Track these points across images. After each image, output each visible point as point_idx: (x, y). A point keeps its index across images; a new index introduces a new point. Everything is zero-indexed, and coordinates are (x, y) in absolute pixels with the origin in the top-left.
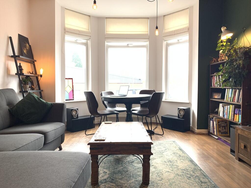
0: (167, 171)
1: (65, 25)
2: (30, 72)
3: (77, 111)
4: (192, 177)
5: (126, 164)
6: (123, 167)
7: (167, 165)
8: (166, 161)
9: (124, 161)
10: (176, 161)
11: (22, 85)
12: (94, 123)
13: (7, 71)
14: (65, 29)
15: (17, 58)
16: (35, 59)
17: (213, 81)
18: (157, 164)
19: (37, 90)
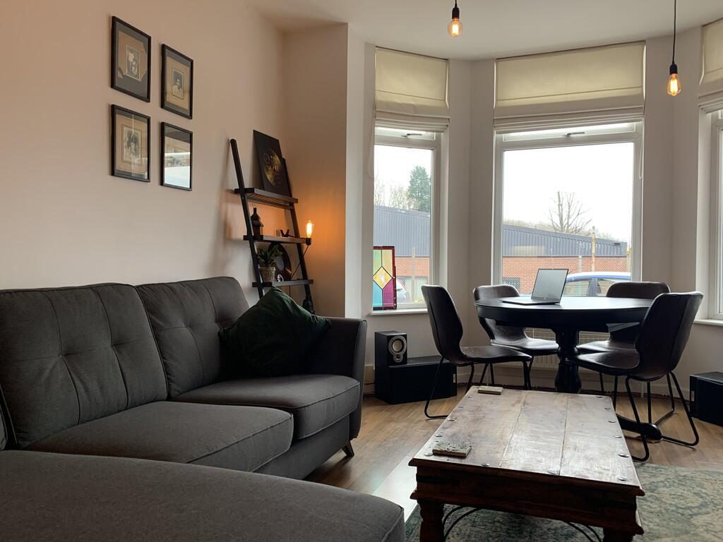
1: (374, 94)
2: (282, 231)
3: (404, 341)
11: (259, 268)
12: (454, 382)
13: (224, 230)
14: (374, 107)
15: (248, 194)
16: (294, 196)
19: (299, 279)
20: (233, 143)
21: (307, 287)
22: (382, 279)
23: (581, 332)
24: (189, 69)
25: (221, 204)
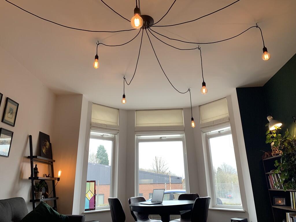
1: (91, 120)
2: (46, 174)
11: (35, 192)
13: (20, 175)
14: (91, 124)
15: (34, 159)
17: (271, 181)
19: (51, 197)
20: (30, 137)
21: (55, 201)
22: (89, 196)
23: (170, 215)
24: (16, 107)
25: (20, 163)
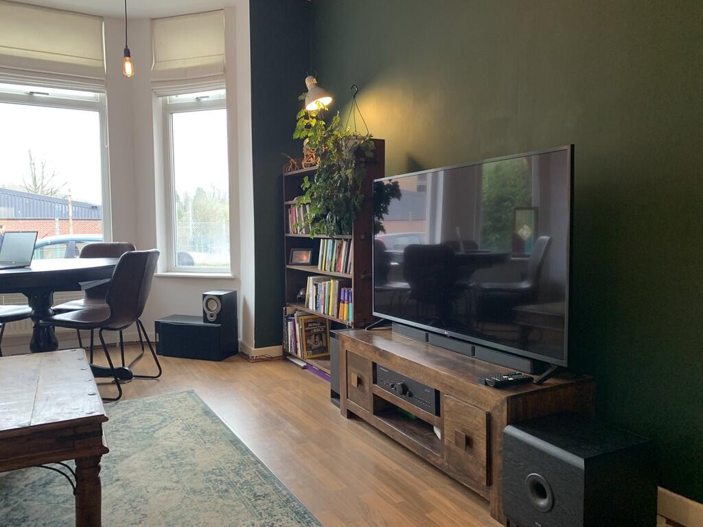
0: (160, 488)
4: (231, 490)
5: (21, 496)
6: (10, 508)
7: (163, 467)
8: (160, 455)
9: (17, 487)
10: (192, 450)
17: (292, 218)
18: (131, 472)
23: (55, 293)
